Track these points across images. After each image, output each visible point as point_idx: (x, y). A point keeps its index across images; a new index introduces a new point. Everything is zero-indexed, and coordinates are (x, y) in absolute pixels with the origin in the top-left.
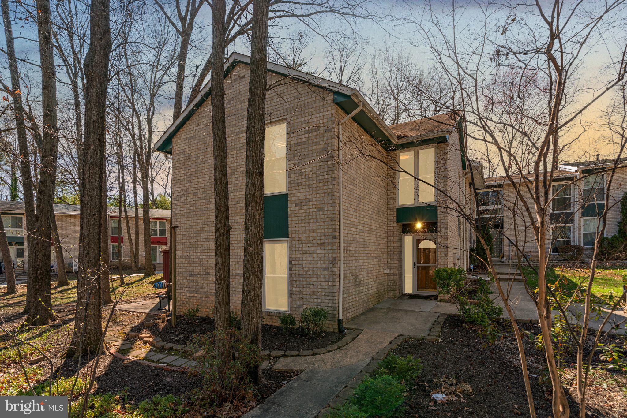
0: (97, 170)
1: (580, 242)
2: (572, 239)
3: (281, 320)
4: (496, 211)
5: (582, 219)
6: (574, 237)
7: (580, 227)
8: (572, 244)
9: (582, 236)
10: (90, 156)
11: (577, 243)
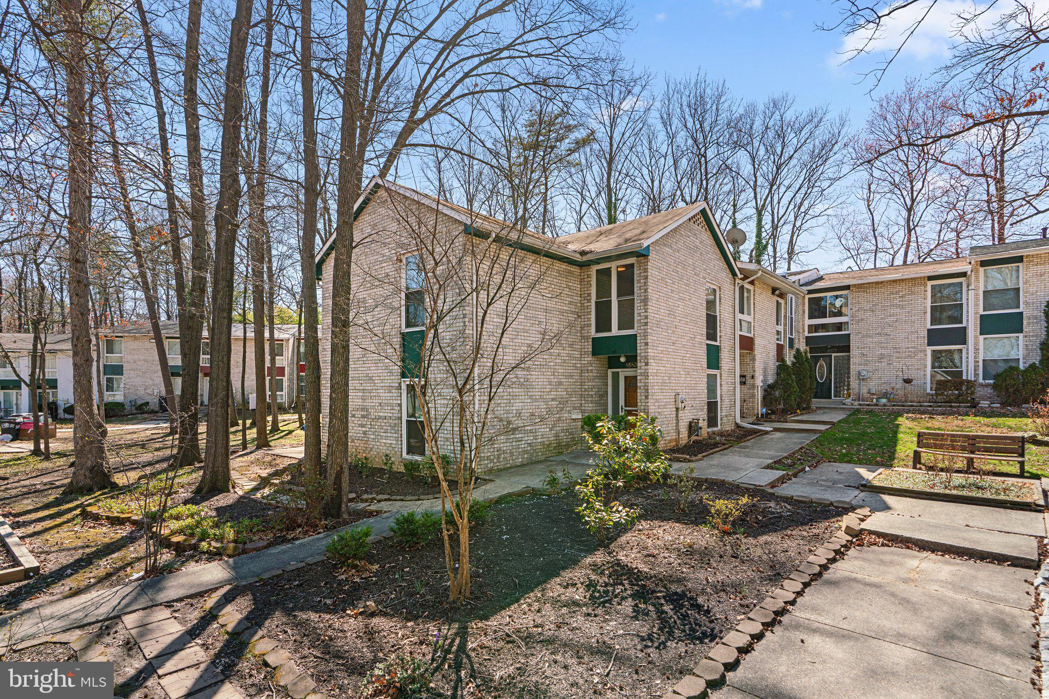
0: (225, 315)
1: (976, 375)
2: (964, 369)
3: (405, 466)
4: (839, 327)
5: (982, 337)
6: (967, 366)
7: (976, 350)
8: (964, 377)
9: (981, 364)
10: (219, 301)
11: (971, 377)
